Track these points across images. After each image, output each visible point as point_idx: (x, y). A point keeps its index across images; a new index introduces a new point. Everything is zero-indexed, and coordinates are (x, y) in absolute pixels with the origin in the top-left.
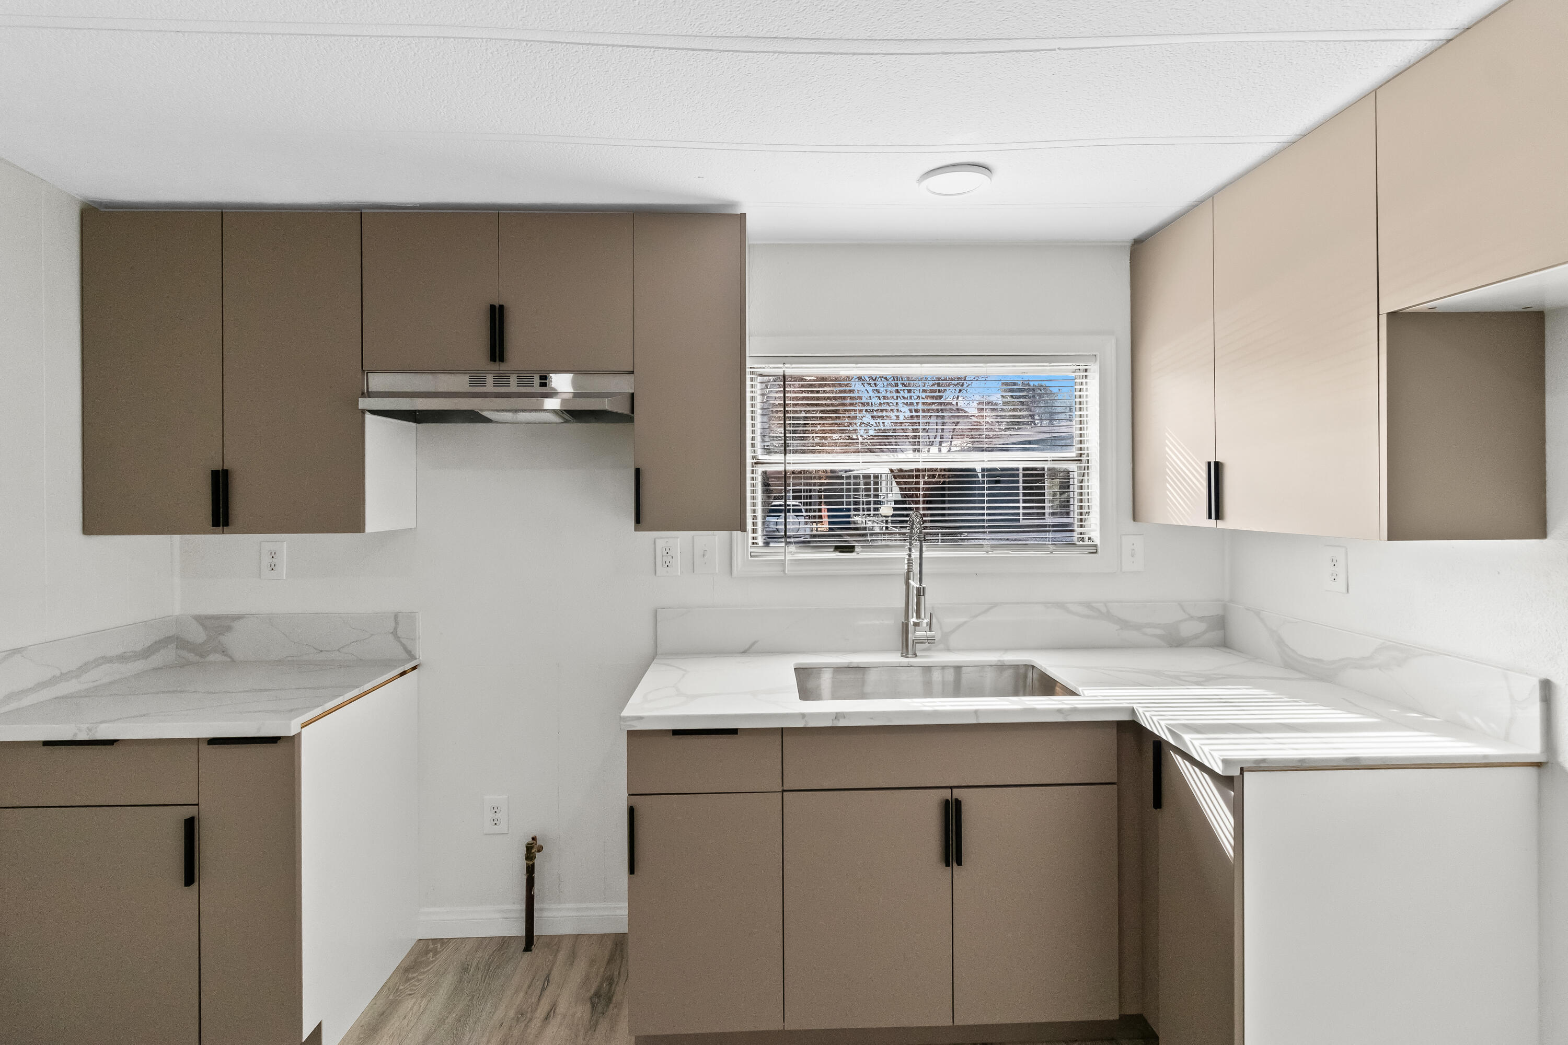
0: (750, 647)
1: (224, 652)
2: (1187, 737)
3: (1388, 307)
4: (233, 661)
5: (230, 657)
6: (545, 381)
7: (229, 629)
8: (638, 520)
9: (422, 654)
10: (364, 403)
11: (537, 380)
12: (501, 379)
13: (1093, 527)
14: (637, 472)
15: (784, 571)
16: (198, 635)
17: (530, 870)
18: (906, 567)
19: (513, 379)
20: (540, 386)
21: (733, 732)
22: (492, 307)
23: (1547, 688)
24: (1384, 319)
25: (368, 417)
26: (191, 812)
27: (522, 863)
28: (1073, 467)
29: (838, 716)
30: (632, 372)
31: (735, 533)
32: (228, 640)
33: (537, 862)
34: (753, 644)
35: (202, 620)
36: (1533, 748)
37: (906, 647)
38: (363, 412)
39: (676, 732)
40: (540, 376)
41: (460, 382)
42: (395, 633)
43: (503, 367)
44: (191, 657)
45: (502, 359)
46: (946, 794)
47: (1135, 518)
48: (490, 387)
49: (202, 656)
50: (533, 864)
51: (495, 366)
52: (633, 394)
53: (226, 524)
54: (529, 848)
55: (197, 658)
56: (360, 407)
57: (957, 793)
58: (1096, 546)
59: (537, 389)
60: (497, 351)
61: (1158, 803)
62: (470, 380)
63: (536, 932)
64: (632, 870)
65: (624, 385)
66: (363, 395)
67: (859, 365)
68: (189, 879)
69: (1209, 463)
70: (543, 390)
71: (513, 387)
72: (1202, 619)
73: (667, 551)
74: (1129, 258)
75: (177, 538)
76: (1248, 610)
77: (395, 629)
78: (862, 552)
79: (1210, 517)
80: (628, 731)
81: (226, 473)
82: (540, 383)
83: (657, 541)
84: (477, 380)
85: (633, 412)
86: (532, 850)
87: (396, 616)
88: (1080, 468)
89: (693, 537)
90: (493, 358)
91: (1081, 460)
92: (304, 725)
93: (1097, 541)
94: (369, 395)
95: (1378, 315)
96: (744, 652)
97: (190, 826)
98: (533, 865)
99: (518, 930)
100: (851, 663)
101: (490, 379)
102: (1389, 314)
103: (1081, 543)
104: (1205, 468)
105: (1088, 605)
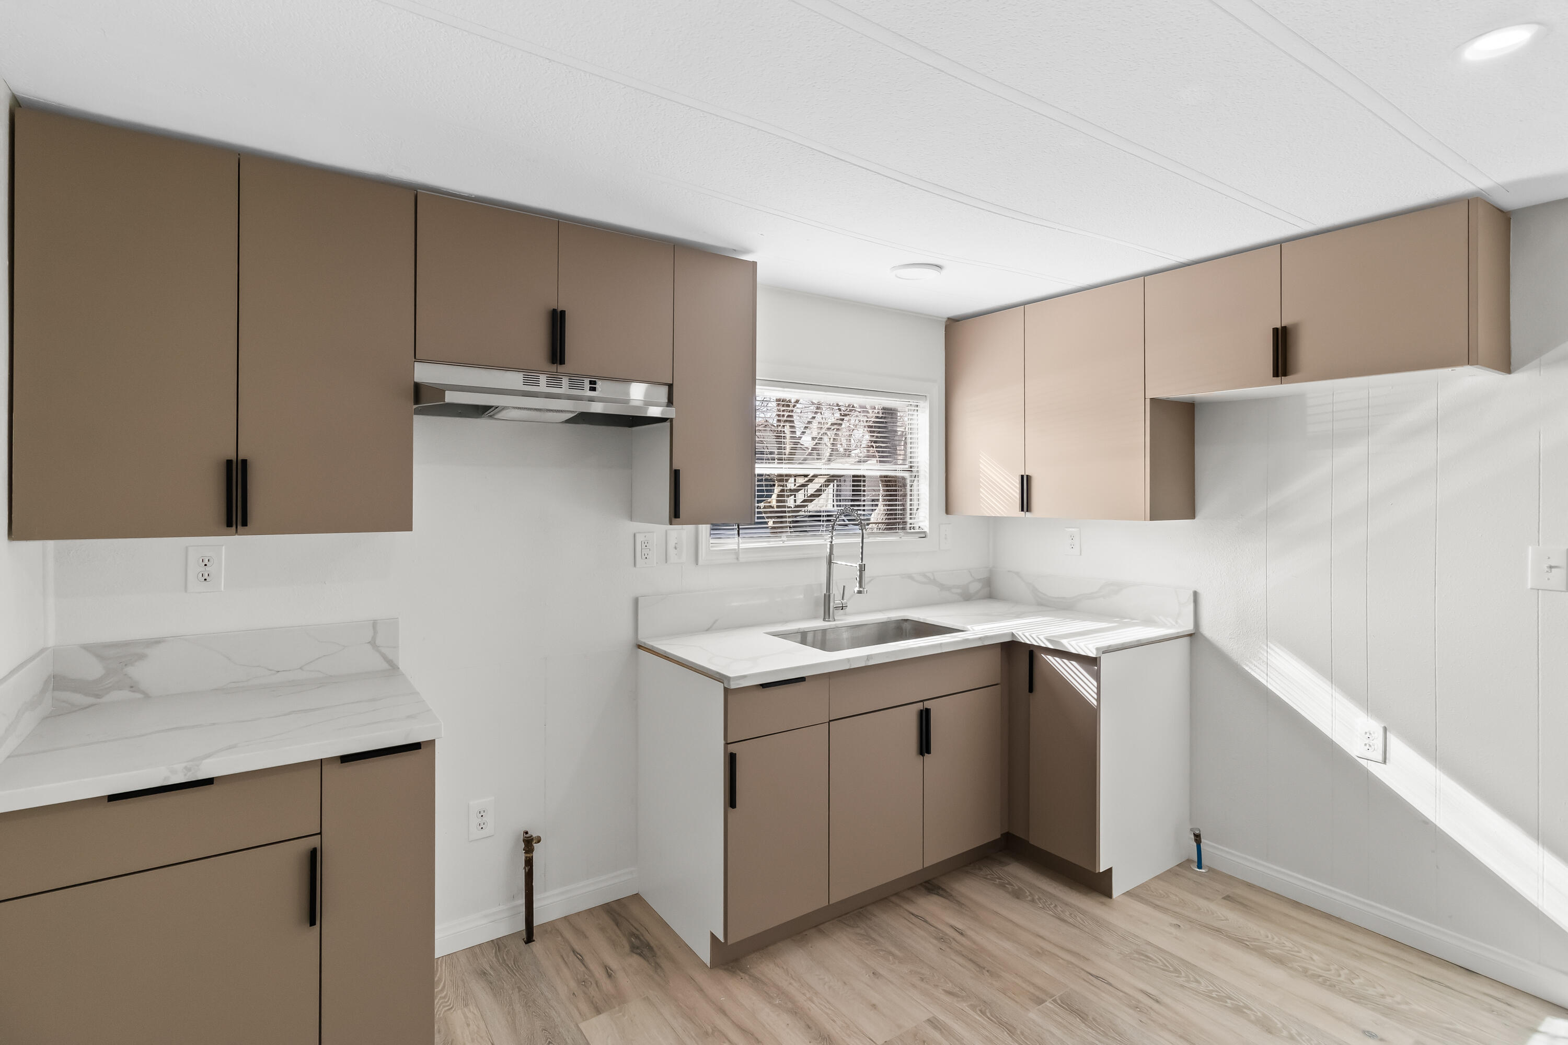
0: (712, 626)
1: (133, 687)
2: (1064, 642)
3: (1150, 395)
4: (147, 696)
5: (143, 692)
6: (595, 386)
7: (142, 657)
11: (587, 385)
12: (555, 380)
13: (921, 519)
14: (677, 473)
15: (737, 559)
16: (93, 670)
17: (529, 863)
18: (828, 550)
19: (565, 381)
20: (590, 390)
21: (802, 679)
22: (553, 312)
23: (1195, 594)
24: (1148, 401)
26: (314, 842)
28: (906, 475)
29: (869, 657)
30: (671, 385)
31: (700, 526)
32: (138, 672)
33: (536, 855)
34: (715, 623)
35: (97, 651)
36: (1189, 627)
37: (827, 615)
39: (764, 686)
40: (590, 381)
41: (513, 380)
42: (373, 643)
43: (561, 369)
44: (79, 699)
45: (562, 362)
46: (920, 706)
47: (947, 511)
48: (541, 387)
49: (98, 696)
50: (532, 857)
51: (553, 368)
55: (91, 700)
57: (928, 705)
58: (925, 532)
59: (587, 392)
60: (557, 354)
61: (1031, 690)
62: (524, 379)
63: (537, 921)
67: (786, 389)
69: (1022, 476)
70: (592, 394)
71: (563, 389)
72: (979, 580)
73: (646, 544)
74: (944, 330)
75: (51, 544)
76: (1009, 571)
77: (374, 638)
78: (788, 541)
79: (1022, 510)
81: (244, 463)
82: (590, 387)
83: (637, 535)
84: (531, 379)
86: (529, 843)
87: (375, 624)
88: (911, 476)
89: (666, 531)
90: (551, 360)
91: (911, 471)
93: (927, 529)
95: (1145, 398)
96: (707, 630)
97: (313, 858)
99: (515, 927)
100: (799, 629)
101: (544, 379)
102: (1151, 399)
103: (912, 530)
104: (1018, 480)
105: (924, 575)
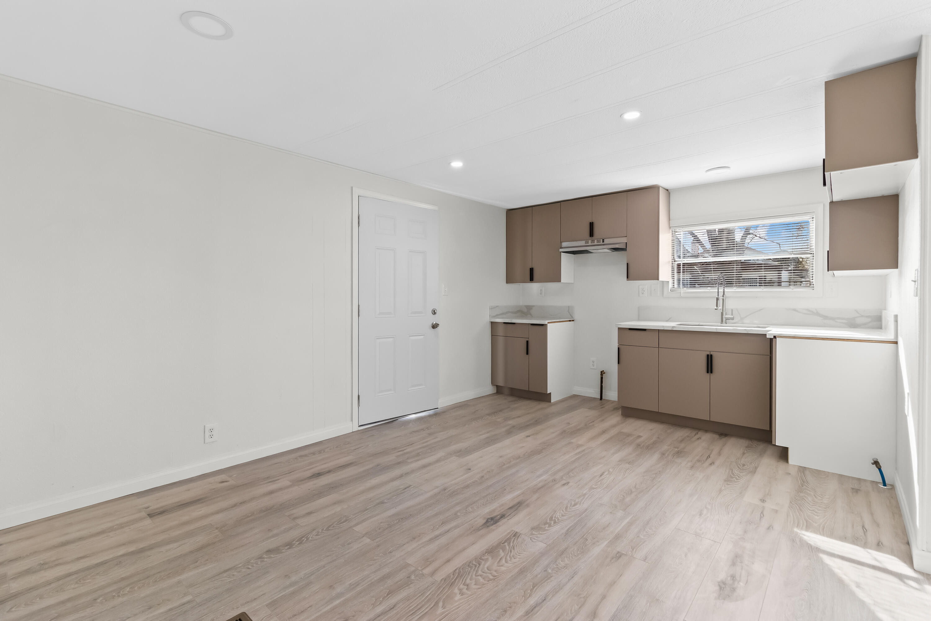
0: (669, 320)
4: (532, 313)
5: (532, 316)
6: (604, 241)
7: (531, 309)
8: (627, 278)
9: (576, 317)
10: (561, 250)
11: (602, 241)
12: (593, 241)
14: (627, 264)
16: (525, 310)
17: (602, 378)
19: (596, 241)
21: (645, 330)
22: (590, 223)
23: (896, 316)
24: (829, 204)
25: (562, 253)
26: (527, 339)
27: (600, 376)
30: (626, 236)
33: (604, 377)
35: (526, 306)
36: (891, 337)
37: (722, 321)
38: (561, 252)
39: (630, 329)
41: (583, 243)
42: (568, 311)
43: (593, 238)
45: (593, 236)
46: (707, 353)
48: (590, 244)
49: (526, 315)
51: (591, 238)
52: (626, 243)
53: (533, 280)
54: (601, 372)
56: (560, 251)
57: (712, 353)
58: (814, 287)
59: (601, 243)
60: (591, 234)
62: (585, 242)
64: (618, 363)
65: (624, 240)
66: (561, 248)
68: (527, 353)
70: (603, 243)
71: (596, 243)
73: (643, 289)
80: (618, 328)
81: (533, 268)
83: (635, 283)
84: (587, 242)
85: (626, 247)
86: (602, 373)
87: (569, 307)
89: (651, 285)
90: (590, 236)
92: (548, 323)
93: (815, 285)
94: (562, 248)
96: (667, 321)
97: (527, 342)
98: (602, 377)
99: (598, 396)
101: (590, 241)
105: (807, 310)
